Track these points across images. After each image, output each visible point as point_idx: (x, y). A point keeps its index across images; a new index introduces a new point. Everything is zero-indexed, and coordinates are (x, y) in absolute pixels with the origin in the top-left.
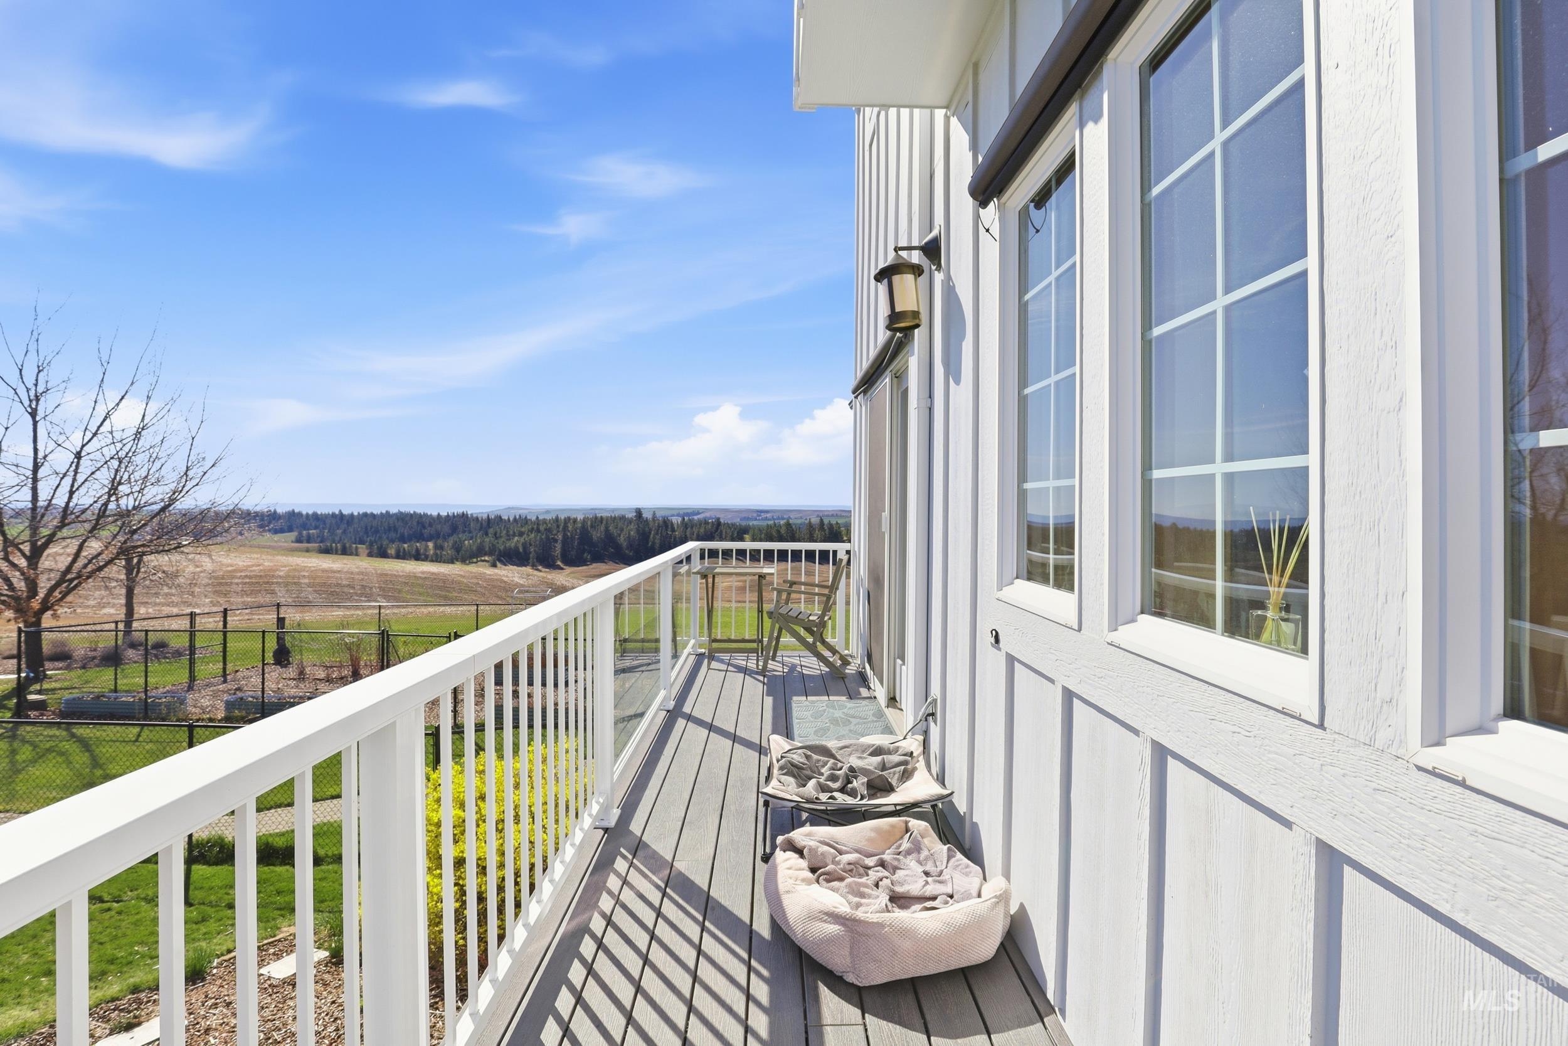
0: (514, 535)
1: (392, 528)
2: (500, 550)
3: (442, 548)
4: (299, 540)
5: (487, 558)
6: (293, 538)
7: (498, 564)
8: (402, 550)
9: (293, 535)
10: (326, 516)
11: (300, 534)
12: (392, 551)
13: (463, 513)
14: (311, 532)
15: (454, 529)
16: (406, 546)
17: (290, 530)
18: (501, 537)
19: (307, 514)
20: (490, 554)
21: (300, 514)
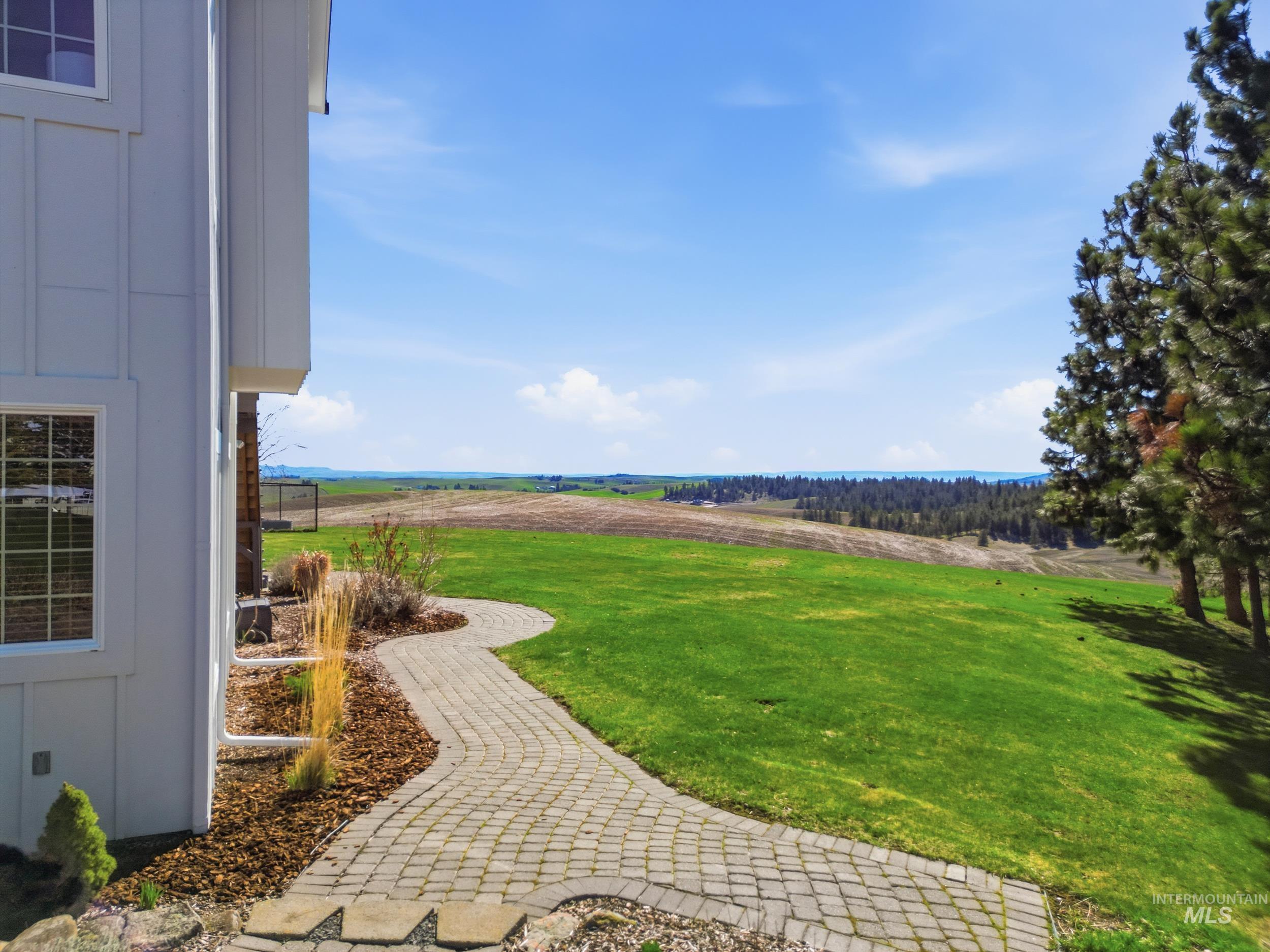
0: (1014, 505)
1: (889, 496)
2: (993, 522)
3: (928, 518)
4: (799, 507)
5: (978, 532)
6: (795, 505)
7: (990, 540)
8: (884, 519)
9: (795, 501)
10: (830, 482)
11: (801, 500)
12: (874, 520)
13: (970, 478)
14: (811, 498)
15: (958, 498)
16: (890, 515)
17: (795, 496)
18: (997, 506)
19: (812, 480)
20: (982, 526)
21: (806, 479)
